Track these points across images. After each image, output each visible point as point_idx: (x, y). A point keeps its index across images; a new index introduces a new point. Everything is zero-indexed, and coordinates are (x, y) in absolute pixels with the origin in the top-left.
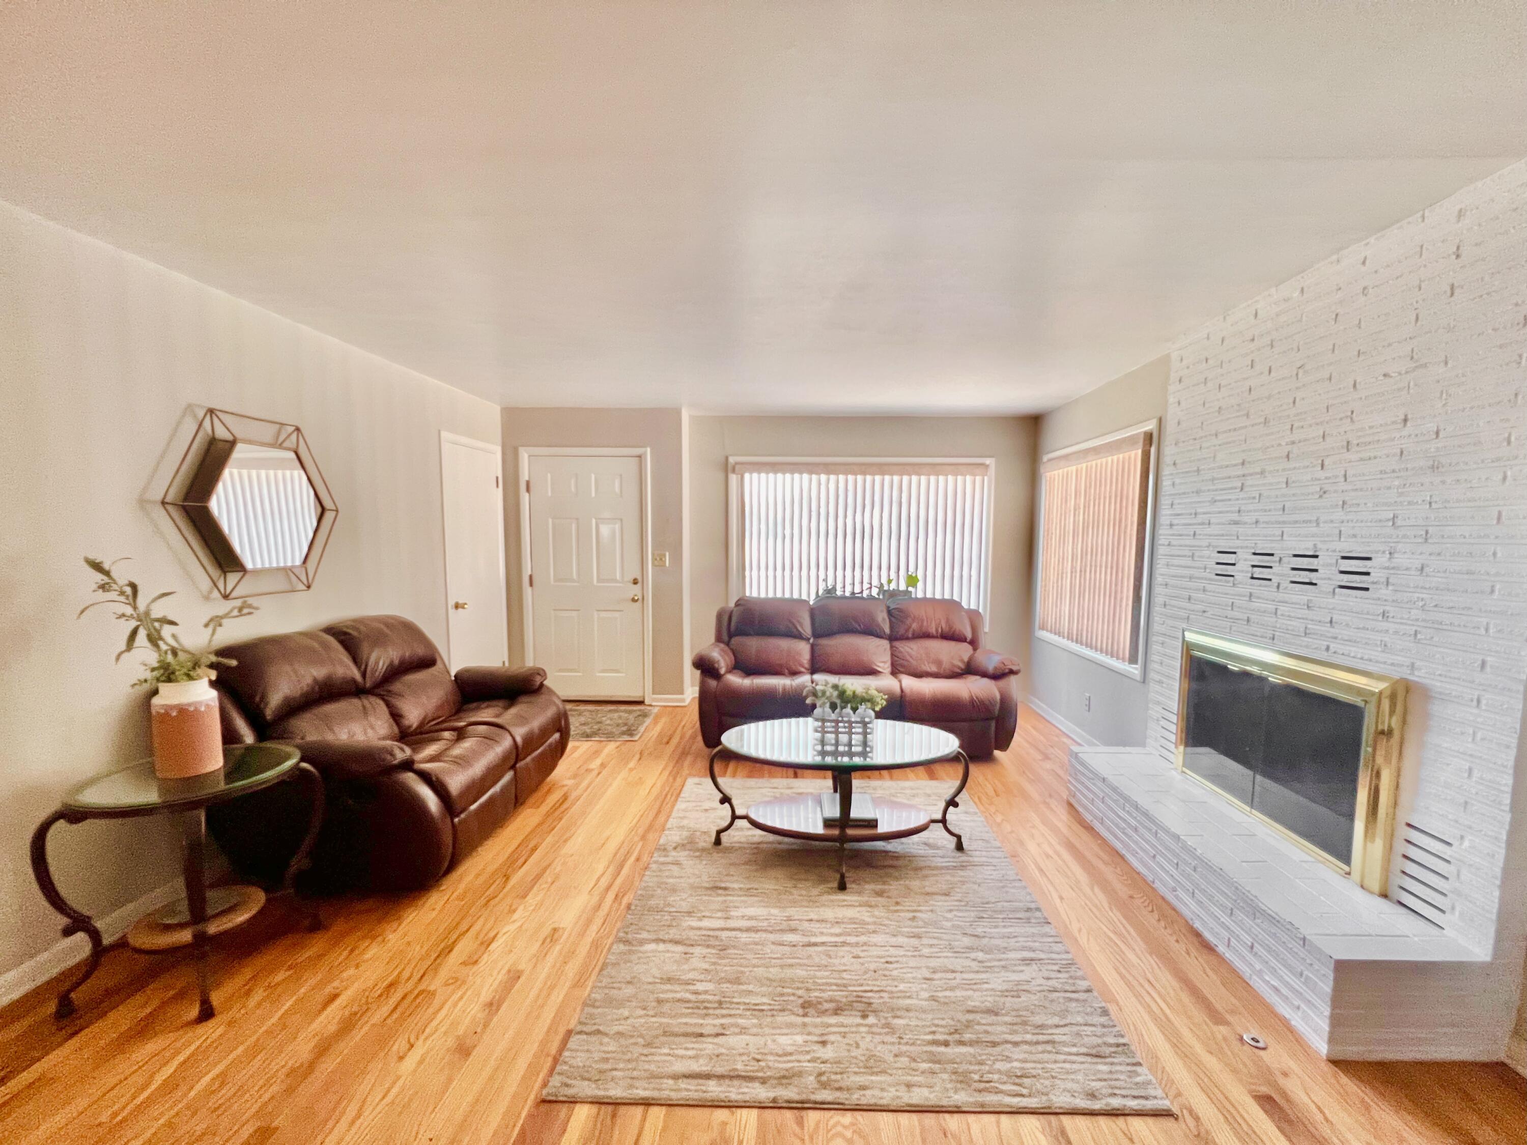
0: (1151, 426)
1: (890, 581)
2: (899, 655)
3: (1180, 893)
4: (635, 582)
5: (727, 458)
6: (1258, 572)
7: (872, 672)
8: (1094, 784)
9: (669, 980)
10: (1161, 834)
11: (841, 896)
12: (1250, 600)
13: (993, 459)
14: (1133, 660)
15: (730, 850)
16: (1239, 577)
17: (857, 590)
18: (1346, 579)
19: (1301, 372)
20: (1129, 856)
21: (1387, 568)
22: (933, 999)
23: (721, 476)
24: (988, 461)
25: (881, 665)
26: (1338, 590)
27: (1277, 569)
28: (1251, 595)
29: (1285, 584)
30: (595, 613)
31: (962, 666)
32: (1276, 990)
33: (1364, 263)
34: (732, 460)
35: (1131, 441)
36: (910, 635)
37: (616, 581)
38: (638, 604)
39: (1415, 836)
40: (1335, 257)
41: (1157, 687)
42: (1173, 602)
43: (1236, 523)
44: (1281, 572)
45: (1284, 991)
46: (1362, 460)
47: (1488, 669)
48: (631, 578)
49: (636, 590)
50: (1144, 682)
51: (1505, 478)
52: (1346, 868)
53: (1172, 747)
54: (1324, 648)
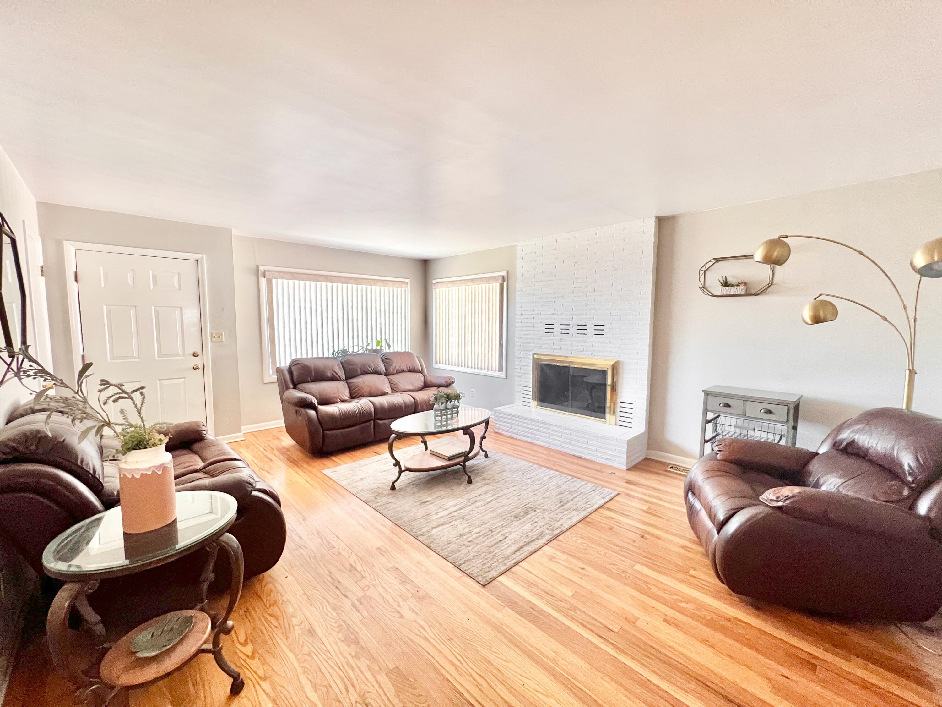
0: (504, 273)
1: (368, 345)
2: (393, 383)
3: (563, 445)
4: (195, 355)
5: (258, 267)
6: (563, 331)
7: (384, 394)
8: (513, 420)
9: (461, 535)
10: (552, 428)
11: (472, 486)
12: (561, 341)
13: (409, 280)
14: (501, 370)
15: (401, 490)
16: (555, 333)
17: (356, 350)
18: (597, 332)
19: (576, 264)
20: (535, 442)
21: (610, 328)
22: (544, 498)
23: (254, 278)
24: (407, 281)
25: (387, 389)
26: (594, 335)
27: (571, 330)
28: (561, 339)
29: (575, 335)
30: (158, 381)
31: (422, 384)
32: (607, 459)
33: (596, 234)
34: (262, 268)
35: (495, 278)
36: (395, 372)
37: (177, 355)
38: (200, 371)
39: (623, 405)
40: (586, 230)
41: (518, 379)
42: (525, 345)
43: (553, 314)
44: (573, 330)
45: (610, 458)
46: (599, 295)
47: (639, 354)
48: (191, 352)
49: (197, 361)
50: (507, 378)
51: (640, 303)
52: (605, 420)
53: (531, 401)
54: (590, 354)
